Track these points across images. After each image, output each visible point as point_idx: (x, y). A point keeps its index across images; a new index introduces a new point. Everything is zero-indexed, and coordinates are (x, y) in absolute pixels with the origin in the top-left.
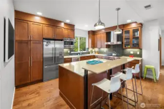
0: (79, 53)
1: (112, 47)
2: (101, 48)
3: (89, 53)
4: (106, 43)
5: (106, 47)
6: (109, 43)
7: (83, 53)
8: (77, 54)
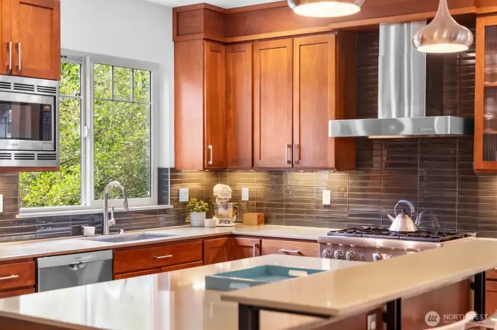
0: (96, 221)
1: (379, 159)
2: (294, 165)
3: (181, 216)
4: (335, 128)
5: (339, 167)
6: (358, 127)
7: (125, 220)
8: (75, 226)
